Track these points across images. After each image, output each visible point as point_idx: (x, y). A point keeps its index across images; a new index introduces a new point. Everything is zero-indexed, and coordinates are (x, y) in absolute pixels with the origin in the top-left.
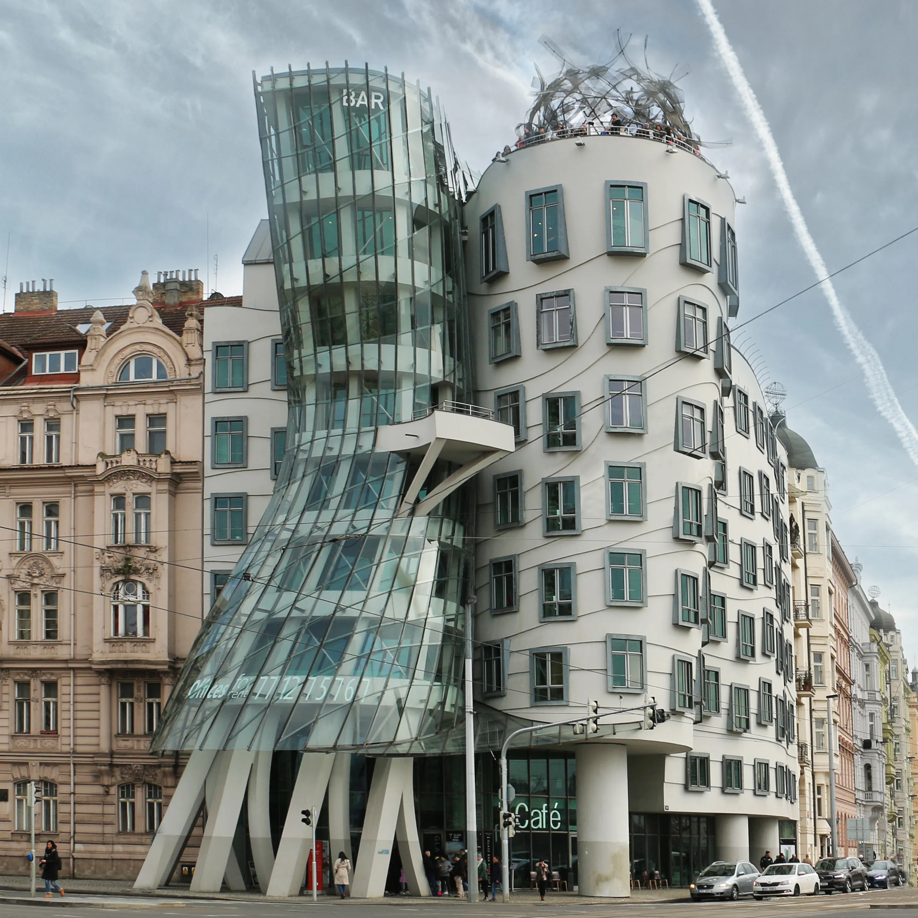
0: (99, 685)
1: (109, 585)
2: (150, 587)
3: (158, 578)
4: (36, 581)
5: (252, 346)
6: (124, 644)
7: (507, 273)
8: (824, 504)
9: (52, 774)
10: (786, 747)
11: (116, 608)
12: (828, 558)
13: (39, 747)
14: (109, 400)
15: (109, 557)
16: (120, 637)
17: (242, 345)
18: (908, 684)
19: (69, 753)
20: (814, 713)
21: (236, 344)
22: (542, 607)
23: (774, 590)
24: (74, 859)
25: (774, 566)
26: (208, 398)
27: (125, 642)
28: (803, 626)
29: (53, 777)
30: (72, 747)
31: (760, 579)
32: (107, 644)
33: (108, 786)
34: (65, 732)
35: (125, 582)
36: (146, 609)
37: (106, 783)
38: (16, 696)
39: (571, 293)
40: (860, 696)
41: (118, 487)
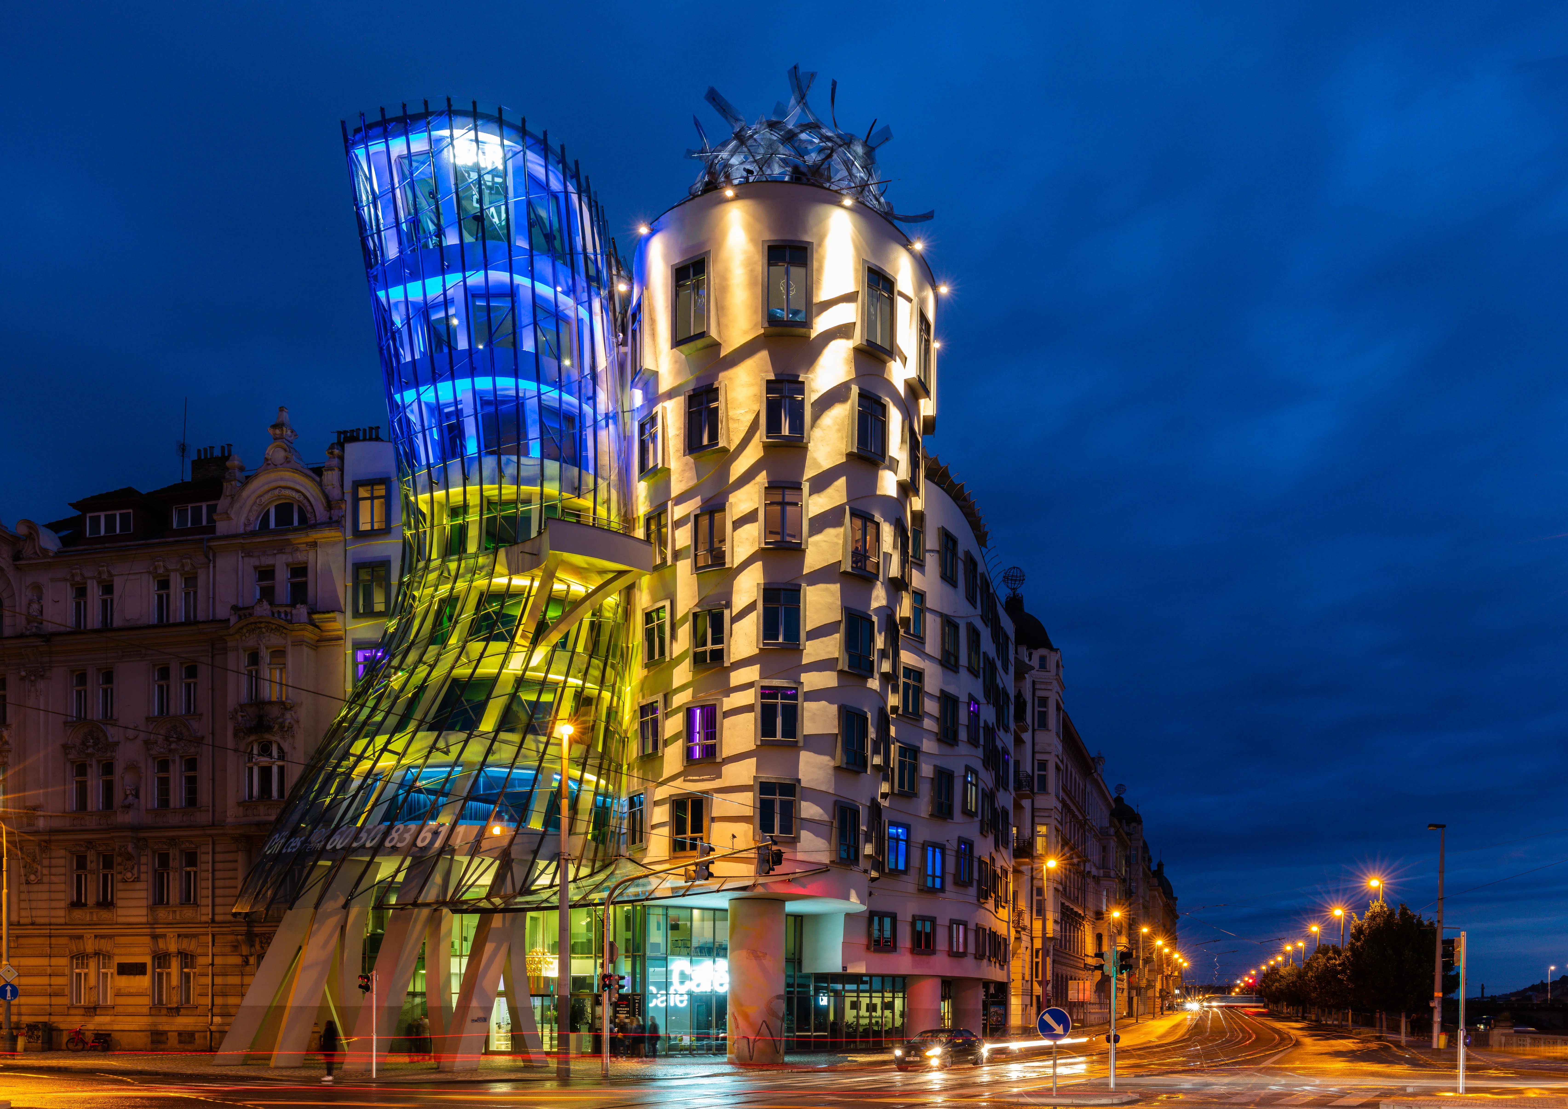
0: (236, 852)
1: (243, 744)
2: (286, 747)
3: (293, 736)
4: (173, 746)
6: (259, 806)
8: (1055, 682)
9: (190, 946)
10: (994, 911)
11: (251, 770)
12: (1058, 734)
13: (178, 918)
14: (247, 549)
15: (242, 716)
16: (255, 799)
17: (384, 483)
18: (1149, 869)
19: (207, 923)
20: (1035, 882)
21: (377, 482)
22: (685, 749)
23: (981, 750)
24: (211, 1032)
25: (982, 724)
27: (260, 804)
28: (1026, 797)
29: (192, 948)
30: (210, 916)
31: (963, 735)
32: (241, 808)
33: (247, 957)
34: (204, 902)
35: (259, 741)
36: (281, 769)
37: (244, 953)
38: (157, 866)
40: (1094, 871)
41: (251, 641)
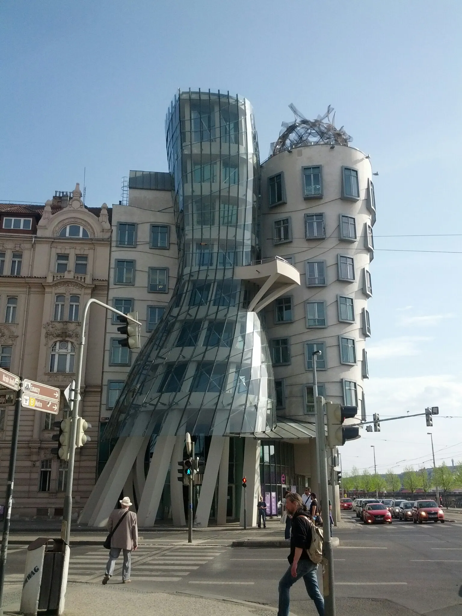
1: (51, 343)
2: (77, 345)
5: (140, 226)
6: (58, 377)
7: (286, 203)
11: (53, 356)
14: (54, 245)
15: (52, 327)
16: (55, 372)
17: (134, 225)
21: (131, 224)
26: (113, 249)
27: (58, 375)
32: (46, 376)
33: (35, 461)
35: (61, 341)
37: (34, 459)
39: (324, 215)
41: (61, 290)
